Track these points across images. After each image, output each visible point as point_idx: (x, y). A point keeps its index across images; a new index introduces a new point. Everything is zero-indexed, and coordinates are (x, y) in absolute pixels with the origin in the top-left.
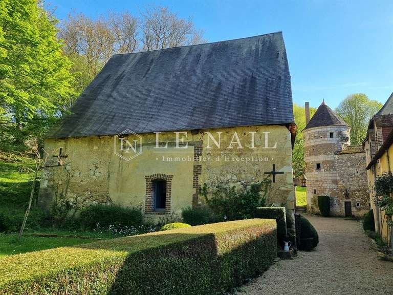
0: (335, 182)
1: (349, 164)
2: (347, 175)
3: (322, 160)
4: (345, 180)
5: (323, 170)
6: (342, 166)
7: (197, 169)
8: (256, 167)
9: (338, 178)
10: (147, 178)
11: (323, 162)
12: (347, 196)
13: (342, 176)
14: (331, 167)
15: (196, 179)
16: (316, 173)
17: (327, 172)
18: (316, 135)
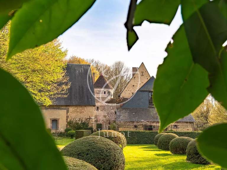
0: (105, 116)
1: (111, 108)
2: (111, 113)
3: (99, 105)
4: (109, 115)
5: (100, 110)
6: (108, 109)
7: (67, 117)
8: (85, 117)
9: (106, 115)
10: (51, 119)
11: (100, 106)
12: (109, 123)
13: (108, 114)
14: (104, 109)
15: (67, 119)
16: (97, 112)
17: (102, 112)
18: (98, 92)
